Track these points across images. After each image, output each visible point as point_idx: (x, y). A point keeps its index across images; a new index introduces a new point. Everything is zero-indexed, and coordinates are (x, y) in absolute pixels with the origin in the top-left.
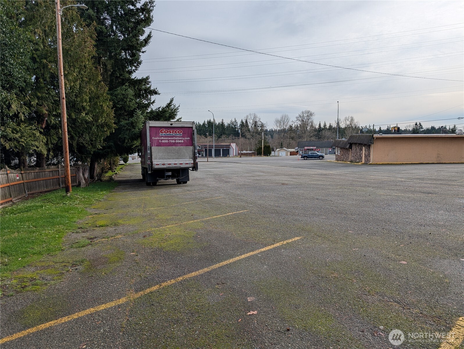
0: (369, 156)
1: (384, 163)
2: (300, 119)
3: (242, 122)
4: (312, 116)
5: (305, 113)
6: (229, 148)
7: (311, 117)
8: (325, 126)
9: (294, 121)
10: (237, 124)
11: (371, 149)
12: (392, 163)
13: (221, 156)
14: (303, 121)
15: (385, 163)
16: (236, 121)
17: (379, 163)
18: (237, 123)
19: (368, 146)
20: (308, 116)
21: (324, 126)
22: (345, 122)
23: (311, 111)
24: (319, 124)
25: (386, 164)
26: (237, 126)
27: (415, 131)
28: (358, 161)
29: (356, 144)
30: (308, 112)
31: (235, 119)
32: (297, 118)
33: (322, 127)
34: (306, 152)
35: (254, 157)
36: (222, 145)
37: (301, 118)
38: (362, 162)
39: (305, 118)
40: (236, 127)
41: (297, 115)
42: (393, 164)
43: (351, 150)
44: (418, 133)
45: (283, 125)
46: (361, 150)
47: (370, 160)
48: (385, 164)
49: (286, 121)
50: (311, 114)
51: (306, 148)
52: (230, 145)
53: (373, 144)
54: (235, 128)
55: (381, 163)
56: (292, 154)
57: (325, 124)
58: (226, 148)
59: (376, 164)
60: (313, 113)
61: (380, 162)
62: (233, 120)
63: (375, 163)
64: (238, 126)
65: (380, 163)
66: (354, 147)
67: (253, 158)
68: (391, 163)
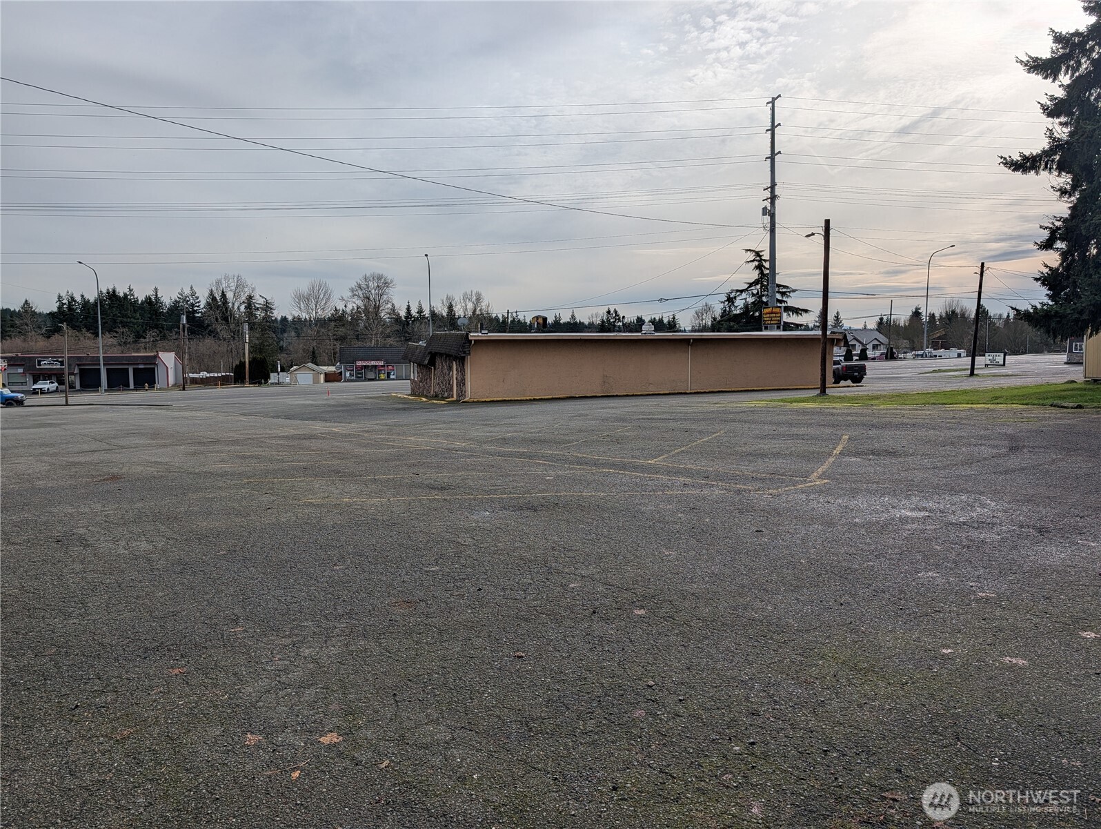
0: (464, 384)
1: (495, 399)
2: (360, 293)
3: (214, 299)
4: (387, 287)
5: (371, 279)
6: (155, 364)
7: (387, 291)
8: (420, 312)
9: (346, 299)
10: (199, 302)
11: (466, 368)
12: (513, 399)
13: (132, 386)
14: (369, 299)
15: (498, 399)
16: (193, 294)
17: (484, 400)
18: (197, 298)
19: (462, 361)
20: (378, 286)
21: (418, 313)
22: (463, 304)
23: (385, 274)
24: (406, 307)
25: (499, 401)
26: (198, 306)
27: (603, 327)
28: (446, 394)
29: (441, 355)
30: (380, 277)
31: (191, 288)
32: (353, 291)
33: (415, 314)
34: (359, 374)
35: (223, 388)
36: (134, 356)
37: (361, 290)
38: (453, 397)
39: (373, 292)
40: (196, 308)
41: (353, 285)
42: (515, 400)
43: (435, 369)
44: (609, 331)
45: (314, 306)
46: (450, 369)
47: (465, 392)
48: (497, 401)
49: (321, 296)
50: (387, 284)
51: (359, 363)
52: (156, 357)
53: (469, 354)
54: (195, 312)
55: (489, 400)
56: (329, 378)
57: (420, 307)
58: (145, 364)
59: (478, 402)
60: (392, 282)
61: (487, 397)
62: (187, 292)
63: (475, 400)
64: (202, 306)
65: (487, 400)
66: (438, 362)
67: (220, 391)
68: (509, 399)
